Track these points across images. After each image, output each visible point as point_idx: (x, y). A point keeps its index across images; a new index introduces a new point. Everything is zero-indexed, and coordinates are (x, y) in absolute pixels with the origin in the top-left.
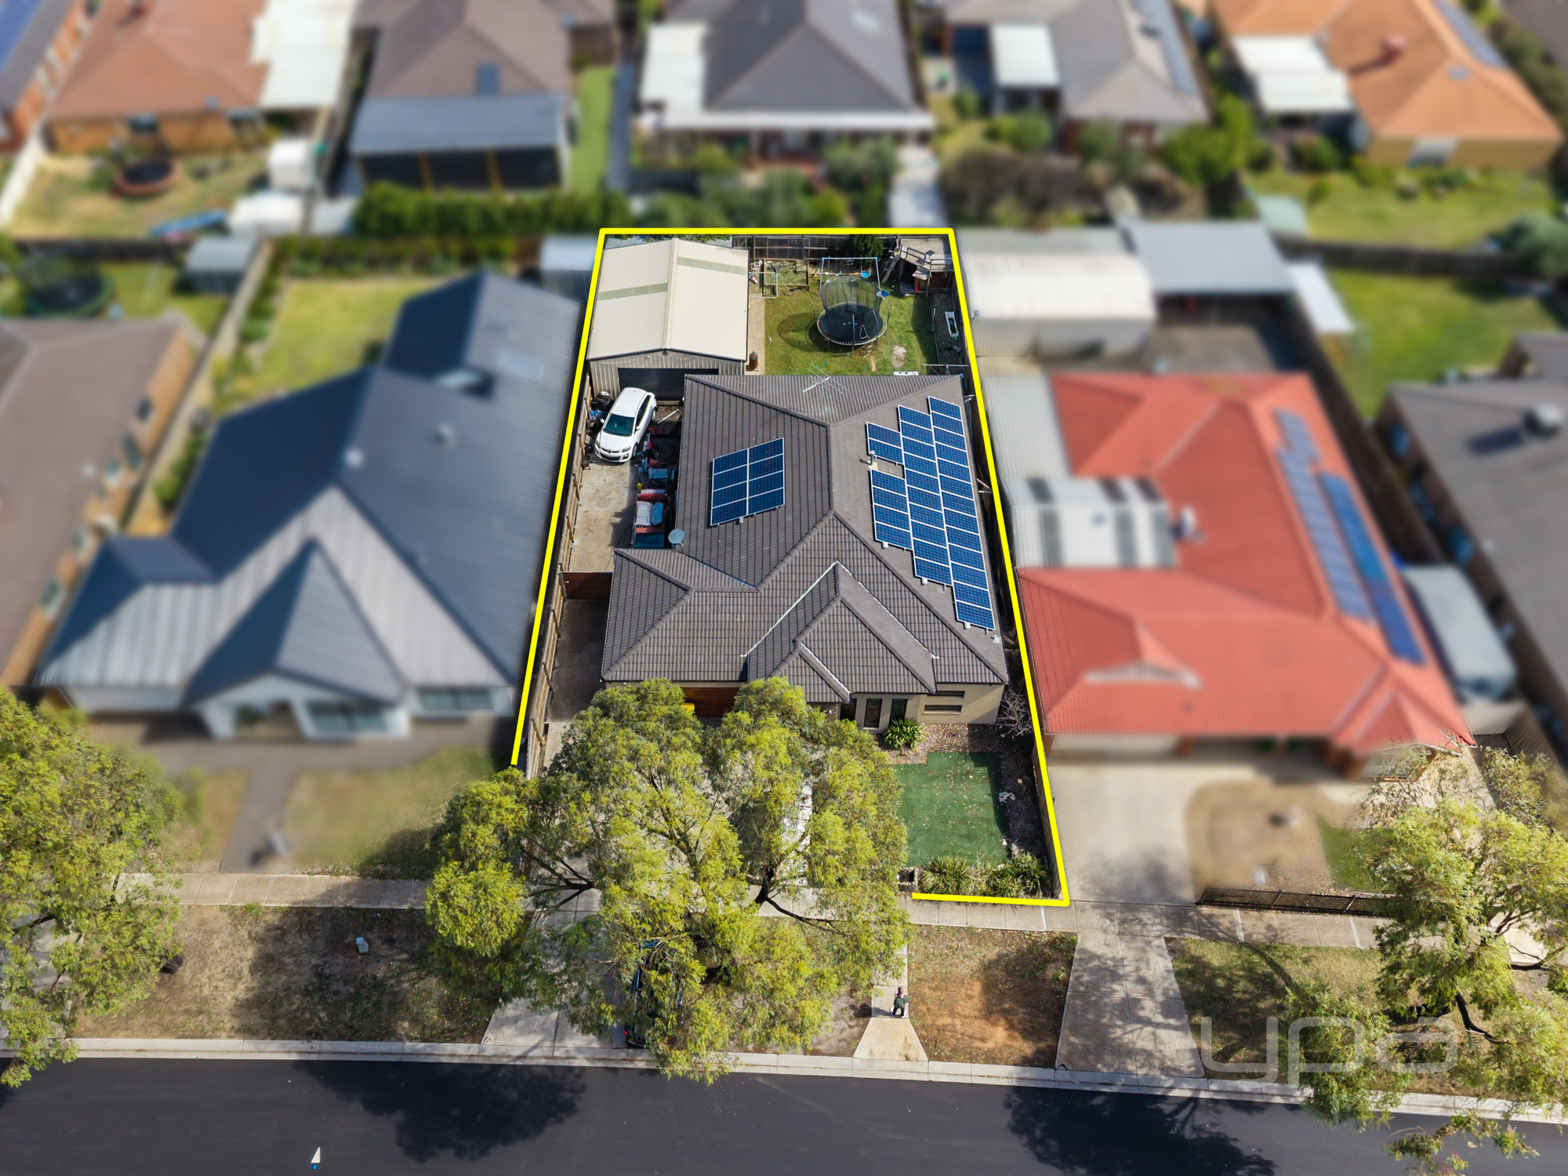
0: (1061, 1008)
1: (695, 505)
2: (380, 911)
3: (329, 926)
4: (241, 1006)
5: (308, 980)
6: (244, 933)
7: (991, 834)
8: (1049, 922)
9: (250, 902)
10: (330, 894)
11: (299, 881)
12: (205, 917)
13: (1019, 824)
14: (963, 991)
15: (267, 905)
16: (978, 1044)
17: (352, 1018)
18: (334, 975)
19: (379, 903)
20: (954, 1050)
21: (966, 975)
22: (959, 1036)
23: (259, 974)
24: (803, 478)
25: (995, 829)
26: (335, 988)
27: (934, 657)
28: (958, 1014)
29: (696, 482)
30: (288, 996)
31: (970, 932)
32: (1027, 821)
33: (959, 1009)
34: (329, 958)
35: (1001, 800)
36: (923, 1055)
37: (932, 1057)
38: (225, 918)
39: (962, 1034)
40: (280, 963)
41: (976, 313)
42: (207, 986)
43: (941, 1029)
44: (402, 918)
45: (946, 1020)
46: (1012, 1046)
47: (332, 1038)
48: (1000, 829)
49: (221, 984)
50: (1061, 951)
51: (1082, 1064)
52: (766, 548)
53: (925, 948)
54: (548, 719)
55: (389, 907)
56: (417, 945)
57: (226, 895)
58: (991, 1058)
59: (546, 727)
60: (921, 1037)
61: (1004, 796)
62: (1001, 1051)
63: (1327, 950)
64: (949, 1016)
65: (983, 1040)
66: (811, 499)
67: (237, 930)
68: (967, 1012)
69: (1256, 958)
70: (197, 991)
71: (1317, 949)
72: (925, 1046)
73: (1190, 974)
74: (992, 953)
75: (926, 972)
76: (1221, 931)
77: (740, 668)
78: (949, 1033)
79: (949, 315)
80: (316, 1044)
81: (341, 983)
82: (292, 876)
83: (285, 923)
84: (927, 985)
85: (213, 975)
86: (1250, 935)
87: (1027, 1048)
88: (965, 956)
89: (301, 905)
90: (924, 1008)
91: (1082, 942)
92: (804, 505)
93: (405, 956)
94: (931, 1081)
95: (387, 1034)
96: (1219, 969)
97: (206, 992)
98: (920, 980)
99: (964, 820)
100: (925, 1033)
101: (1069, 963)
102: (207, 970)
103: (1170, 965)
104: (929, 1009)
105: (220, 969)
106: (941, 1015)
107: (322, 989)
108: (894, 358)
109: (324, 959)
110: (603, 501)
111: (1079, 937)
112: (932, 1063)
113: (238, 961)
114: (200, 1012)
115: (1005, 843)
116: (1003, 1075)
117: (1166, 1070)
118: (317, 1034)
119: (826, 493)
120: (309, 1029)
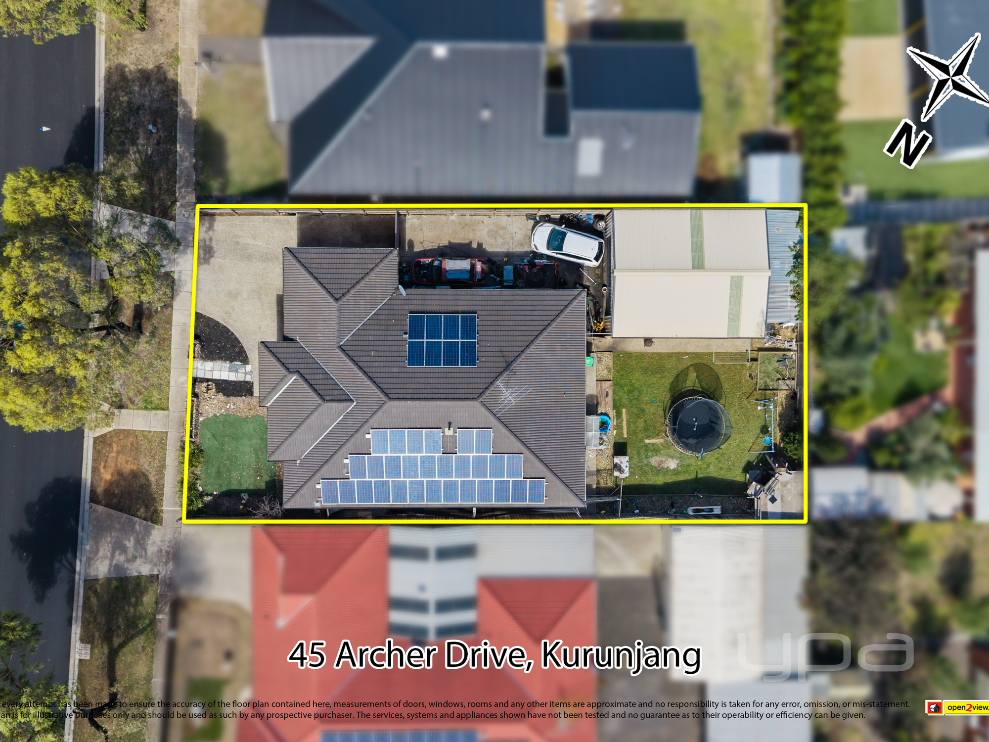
0: (121, 511)
1: (437, 302)
2: (176, 134)
3: (167, 107)
4: (121, 70)
5: (136, 103)
6: (163, 60)
7: (221, 486)
8: (169, 511)
9: (181, 59)
10: (185, 104)
11: (193, 84)
12: (172, 36)
13: (226, 503)
14: (130, 459)
15: (179, 69)
16: (103, 464)
17: (116, 131)
18: (139, 117)
19: (180, 133)
20: (99, 452)
21: (139, 461)
22: (107, 455)
23: (139, 75)
24: (431, 381)
25: (224, 489)
26: (132, 118)
27: (298, 462)
28: (118, 455)
29: (460, 303)
30: (127, 94)
31: (163, 466)
32: (228, 507)
33: (121, 456)
34: (148, 112)
35: (243, 495)
36: (97, 434)
37: (95, 439)
38: (171, 47)
39: (107, 456)
40: (145, 85)
41: (679, 530)
42: (132, 49)
43: (110, 445)
44: (172, 147)
45: (115, 449)
46: (101, 482)
47: (105, 123)
48: (224, 491)
49: (133, 56)
50: (152, 515)
51: (93, 517)
52: (373, 354)
53: (155, 441)
54: (299, 215)
55: (178, 139)
56: (156, 159)
57: (184, 44)
58: (95, 470)
59: (294, 214)
60: (106, 434)
61: (245, 496)
62: (99, 476)
63: (152, 662)
64: (117, 450)
65: (105, 467)
66: (407, 386)
67: (164, 56)
68: (119, 460)
69: (147, 621)
70: (130, 44)
71: (152, 657)
72: (102, 436)
73: (138, 585)
74: (152, 479)
75: (142, 440)
76: (162, 607)
77: (290, 336)
78: (108, 449)
79: (717, 510)
80: (102, 115)
81: (134, 121)
82: (197, 79)
83: (168, 82)
84: (134, 440)
85: (138, 50)
86: (160, 622)
87: (100, 490)
88: (150, 462)
89: (179, 88)
90: (121, 437)
91: (158, 528)
92: (405, 381)
93: (149, 152)
94: (84, 437)
95: (107, 152)
96: (142, 601)
97: (129, 49)
98: (137, 436)
99: (229, 471)
100: (108, 437)
101: (145, 519)
102: (140, 46)
103: (144, 574)
104: (121, 440)
105: (142, 53)
106: (118, 446)
107: (131, 111)
108: (663, 459)
109: (148, 109)
110: (493, 234)
111: (159, 527)
112: (92, 439)
113: (146, 61)
114: (118, 49)
115: (215, 493)
116: (87, 474)
117: (89, 559)
118: (107, 114)
119: (409, 396)
120: (110, 109)
